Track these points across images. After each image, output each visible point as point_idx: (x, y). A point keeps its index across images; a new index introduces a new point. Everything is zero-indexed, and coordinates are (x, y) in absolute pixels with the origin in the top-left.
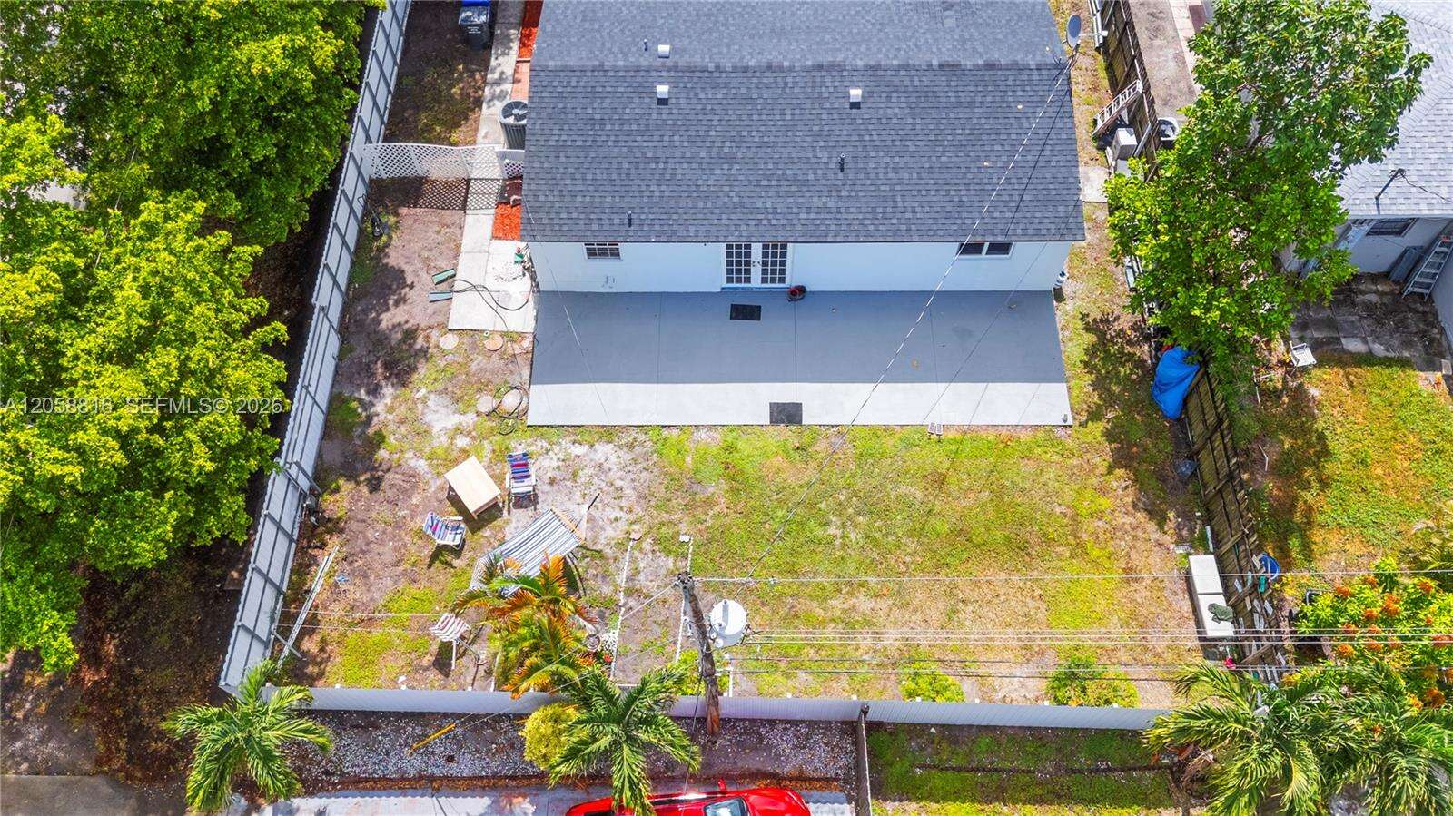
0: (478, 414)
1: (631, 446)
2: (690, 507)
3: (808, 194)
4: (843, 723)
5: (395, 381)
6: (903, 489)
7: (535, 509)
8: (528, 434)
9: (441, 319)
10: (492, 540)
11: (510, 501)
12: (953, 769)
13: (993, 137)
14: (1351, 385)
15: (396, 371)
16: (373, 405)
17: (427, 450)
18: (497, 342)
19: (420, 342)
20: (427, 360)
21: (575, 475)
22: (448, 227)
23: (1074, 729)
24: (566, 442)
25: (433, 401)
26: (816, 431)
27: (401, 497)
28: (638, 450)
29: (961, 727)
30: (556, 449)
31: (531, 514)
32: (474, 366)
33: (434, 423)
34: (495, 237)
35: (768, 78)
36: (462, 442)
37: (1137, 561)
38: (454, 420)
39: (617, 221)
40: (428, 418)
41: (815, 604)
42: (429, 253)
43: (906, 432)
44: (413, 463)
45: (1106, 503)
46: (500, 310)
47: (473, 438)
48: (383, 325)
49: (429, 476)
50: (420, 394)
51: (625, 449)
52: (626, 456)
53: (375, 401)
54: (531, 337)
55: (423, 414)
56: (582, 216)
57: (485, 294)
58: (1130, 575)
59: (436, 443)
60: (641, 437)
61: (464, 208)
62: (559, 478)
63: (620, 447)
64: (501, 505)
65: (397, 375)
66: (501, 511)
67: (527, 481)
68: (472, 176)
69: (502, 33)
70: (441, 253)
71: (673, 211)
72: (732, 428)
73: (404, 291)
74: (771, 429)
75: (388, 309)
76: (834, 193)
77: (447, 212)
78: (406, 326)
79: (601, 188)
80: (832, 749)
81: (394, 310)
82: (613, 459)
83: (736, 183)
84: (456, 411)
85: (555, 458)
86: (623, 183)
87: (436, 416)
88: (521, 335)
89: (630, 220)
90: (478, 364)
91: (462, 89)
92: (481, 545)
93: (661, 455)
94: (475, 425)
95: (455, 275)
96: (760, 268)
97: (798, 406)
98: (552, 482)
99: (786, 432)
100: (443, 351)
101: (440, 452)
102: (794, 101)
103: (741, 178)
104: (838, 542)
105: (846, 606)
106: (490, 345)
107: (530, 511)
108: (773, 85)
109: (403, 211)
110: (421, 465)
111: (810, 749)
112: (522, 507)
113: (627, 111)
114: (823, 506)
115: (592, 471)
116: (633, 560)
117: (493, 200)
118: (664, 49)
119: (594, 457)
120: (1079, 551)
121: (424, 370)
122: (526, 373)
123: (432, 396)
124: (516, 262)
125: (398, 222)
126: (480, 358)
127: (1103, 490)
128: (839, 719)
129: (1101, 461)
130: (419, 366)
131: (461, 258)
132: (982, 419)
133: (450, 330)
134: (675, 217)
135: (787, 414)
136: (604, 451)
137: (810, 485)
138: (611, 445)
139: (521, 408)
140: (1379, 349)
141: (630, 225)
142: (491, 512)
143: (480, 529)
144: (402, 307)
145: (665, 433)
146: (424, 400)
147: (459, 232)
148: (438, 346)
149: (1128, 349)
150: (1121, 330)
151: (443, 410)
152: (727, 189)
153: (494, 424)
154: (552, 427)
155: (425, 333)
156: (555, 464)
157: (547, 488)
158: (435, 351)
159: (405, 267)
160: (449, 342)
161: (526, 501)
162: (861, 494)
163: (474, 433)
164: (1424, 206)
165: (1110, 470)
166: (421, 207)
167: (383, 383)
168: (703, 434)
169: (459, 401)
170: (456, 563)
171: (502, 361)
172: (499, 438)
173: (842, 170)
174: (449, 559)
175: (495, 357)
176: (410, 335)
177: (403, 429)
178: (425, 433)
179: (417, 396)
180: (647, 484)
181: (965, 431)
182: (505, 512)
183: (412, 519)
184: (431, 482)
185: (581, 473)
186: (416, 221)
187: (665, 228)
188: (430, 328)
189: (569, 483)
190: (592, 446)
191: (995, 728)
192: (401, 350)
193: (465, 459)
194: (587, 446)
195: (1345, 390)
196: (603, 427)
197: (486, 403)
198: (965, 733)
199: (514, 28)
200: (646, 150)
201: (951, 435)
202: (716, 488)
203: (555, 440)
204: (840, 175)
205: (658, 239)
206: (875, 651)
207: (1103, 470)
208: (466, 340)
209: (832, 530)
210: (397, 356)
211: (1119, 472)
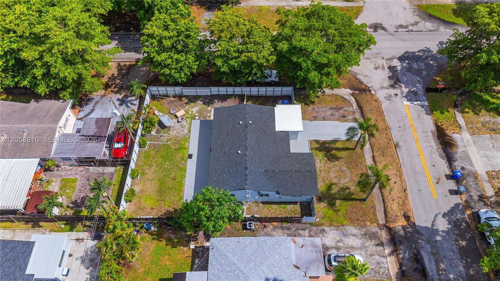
2: (174, 143)
8: (190, 120)
14: (187, 257)
17: (189, 108)
19: (210, 105)
21: (182, 127)
24: (188, 126)
26: (186, 161)
28: (186, 135)
30: (187, 124)
32: (204, 112)
37: (155, 210)
38: (194, 111)
45: (167, 206)
47: (191, 113)
55: (196, 107)
58: (152, 209)
60: (188, 136)
63: (187, 133)
72: (188, 148)
74: (188, 154)
78: (214, 103)
81: (218, 101)
88: (210, 118)
93: (185, 139)
97: (191, 158)
98: (182, 124)
99: (187, 156)
104: (165, 164)
105: (154, 165)
106: (208, 114)
114: (172, 162)
115: (183, 129)
116: (166, 136)
120: (158, 201)
122: (202, 119)
127: (169, 206)
129: (175, 207)
132: (186, 187)
133: (212, 109)
135: (190, 156)
136: (186, 131)
137: (176, 160)
139: (195, 119)
145: (188, 139)
153: (193, 116)
154: (191, 123)
156: (184, 124)
158: (208, 107)
164: (211, 258)
165: (173, 208)
168: (188, 144)
169: (198, 111)
171: (205, 116)
176: (212, 104)
179: (200, 106)
180: (179, 137)
194: (187, 129)
195: (186, 255)
196: (190, 130)
197: (197, 114)
201: (183, 182)
202: (177, 146)
203: (189, 124)
207: (173, 207)
208: (209, 111)
209: (167, 163)
211: (173, 210)
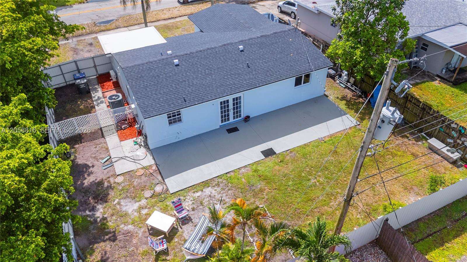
0: (146, 199)
1: (218, 185)
2: (255, 195)
3: (242, 76)
4: (370, 243)
5: (101, 202)
6: (326, 159)
7: (192, 222)
8: (172, 197)
9: (111, 173)
10: (180, 242)
11: (179, 224)
12: (421, 240)
13: (288, 48)
15: (99, 198)
16: (95, 215)
17: (130, 221)
18: (142, 172)
19: (106, 184)
20: (113, 189)
21: (201, 204)
22: (99, 144)
23: (444, 207)
24: (191, 194)
25: (123, 202)
26: (283, 154)
27: (127, 243)
28: (221, 185)
29: (410, 224)
30: (188, 197)
31: (191, 225)
32: (135, 183)
33: (127, 210)
34: (121, 141)
35: (209, 51)
36: (144, 212)
38: (136, 206)
39: (180, 102)
40: (124, 209)
41: (326, 207)
42: (95, 155)
43: (312, 143)
44: (125, 228)
46: (136, 161)
47: (149, 208)
48: (86, 184)
49: (136, 230)
50: (116, 202)
51: (216, 187)
52: (219, 189)
53: (95, 213)
54: (155, 165)
55: (121, 208)
56: (166, 104)
57: (128, 159)
58: (414, 155)
59: (132, 217)
60: (220, 180)
61: (103, 136)
62: (195, 207)
63: (214, 186)
64: (176, 227)
65: (101, 200)
66: (177, 229)
67: (183, 212)
68: (102, 126)
69: (92, 88)
70: (100, 153)
71: (199, 93)
72: (253, 164)
73: (90, 170)
74: (267, 159)
75: (86, 179)
76: (251, 74)
77: (96, 140)
78: (96, 181)
79: (168, 94)
80: (374, 255)
81: (88, 178)
82: (214, 192)
83: (216, 80)
84: (136, 202)
85: (189, 201)
86: (175, 91)
87: (128, 207)
88: (151, 166)
89: (185, 100)
90: (137, 182)
91: (84, 106)
92: (176, 246)
93: (232, 183)
94: (147, 202)
95: (111, 157)
96: (232, 111)
97: (271, 149)
98: (193, 209)
99: (273, 158)
100: (118, 183)
101: (137, 219)
102: (222, 55)
103: (217, 78)
104: (318, 184)
105: (337, 203)
106: (138, 174)
107: (190, 224)
108: (212, 53)
109: (77, 146)
110: (130, 227)
111: (366, 259)
112: (186, 224)
113: (166, 71)
114: (303, 175)
115: (207, 199)
117: (114, 131)
118: (169, 52)
119: (205, 194)
120: (394, 155)
121: (112, 193)
122: (160, 178)
123: (122, 201)
124: (135, 145)
125: (76, 150)
126: (136, 180)
128: (368, 242)
130: (109, 192)
131: (111, 151)
132: (333, 132)
133: (118, 175)
134: (200, 95)
135: (269, 153)
136: (208, 191)
137: (293, 170)
138: (210, 188)
139: (164, 190)
140: (418, 81)
141: (186, 102)
142: (173, 231)
143: (172, 239)
144: (92, 176)
145: (229, 175)
146: (119, 203)
147: (105, 145)
148: (115, 183)
149: (357, 101)
150: (350, 98)
151: (130, 204)
152: (214, 82)
153: (156, 199)
154: (182, 190)
155: (107, 181)
156: (191, 203)
157: (193, 212)
158: (115, 185)
159: (87, 163)
160: (120, 179)
161: (186, 221)
162: (313, 166)
163: (148, 206)
166: (84, 142)
167: (96, 205)
168: (243, 170)
169: (135, 198)
170: (168, 258)
171: (147, 178)
172: (161, 203)
173: (249, 68)
174: (164, 258)
175: (143, 177)
176: (100, 183)
177: (114, 218)
178: (126, 214)
179: (115, 203)
180: (233, 194)
181: (331, 136)
182: (179, 229)
183: (137, 249)
184: (139, 232)
185: (204, 201)
186: (84, 147)
187: (199, 99)
188: (109, 178)
189: (201, 207)
190: (202, 190)
191: (421, 219)
192: (99, 190)
193: (149, 217)
194: (200, 192)
196: (203, 182)
197: (148, 193)
198: (413, 226)
199: (97, 85)
200: (179, 79)
201: (327, 139)
202: (260, 185)
203: (185, 194)
204: (250, 69)
205: (198, 103)
206: (360, 213)
208: (127, 176)
209: (313, 181)
210: (98, 193)
